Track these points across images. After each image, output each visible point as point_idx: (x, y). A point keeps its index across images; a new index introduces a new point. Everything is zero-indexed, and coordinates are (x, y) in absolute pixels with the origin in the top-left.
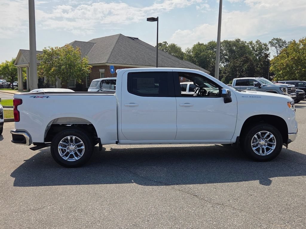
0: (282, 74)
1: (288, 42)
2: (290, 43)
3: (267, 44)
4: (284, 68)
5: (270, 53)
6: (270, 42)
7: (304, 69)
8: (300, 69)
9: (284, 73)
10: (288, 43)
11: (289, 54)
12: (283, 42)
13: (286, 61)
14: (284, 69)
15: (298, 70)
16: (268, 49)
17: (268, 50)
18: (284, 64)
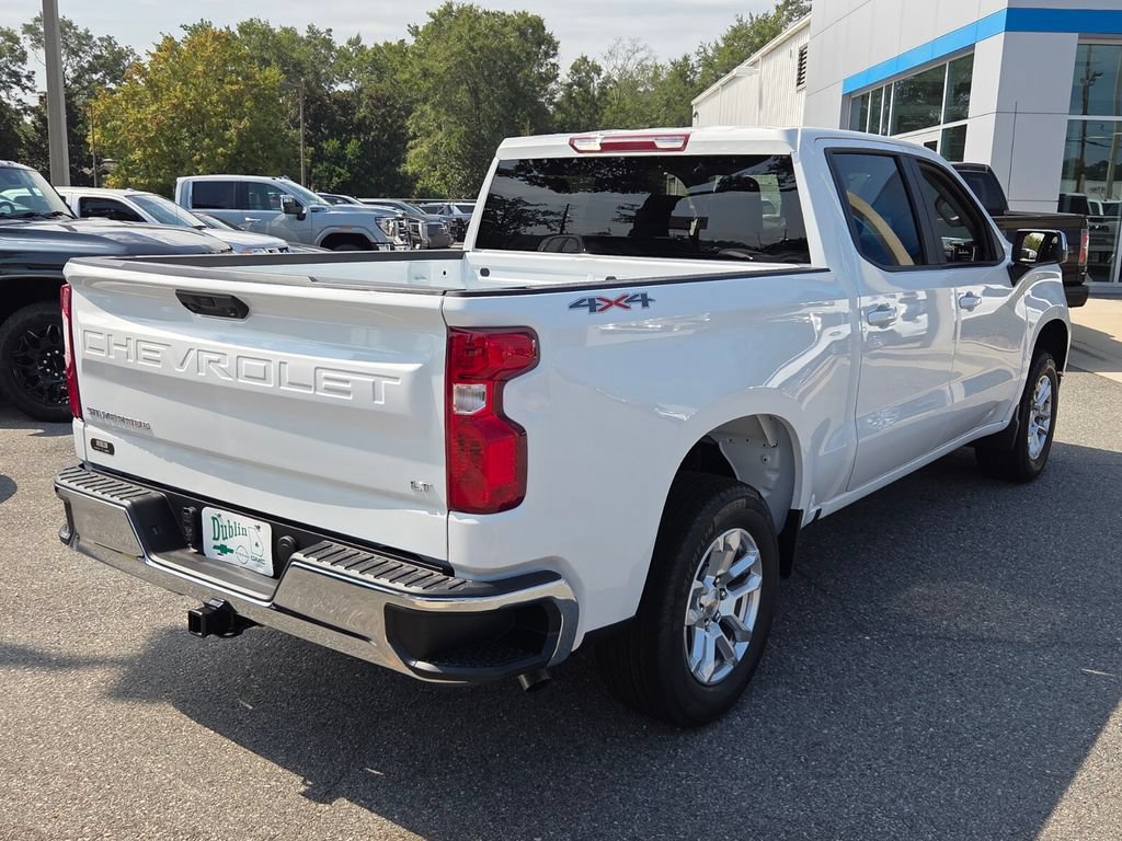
0: (143, 161)
1: (101, 39)
2: (105, 44)
3: (19, 34)
4: (150, 138)
5: (34, 73)
6: (28, 29)
7: (221, 149)
8: (209, 148)
9: (150, 156)
10: (98, 43)
11: (157, 86)
12: (78, 36)
13: (154, 112)
14: (152, 141)
15: (203, 150)
16: (24, 54)
17: (23, 58)
18: (149, 125)
